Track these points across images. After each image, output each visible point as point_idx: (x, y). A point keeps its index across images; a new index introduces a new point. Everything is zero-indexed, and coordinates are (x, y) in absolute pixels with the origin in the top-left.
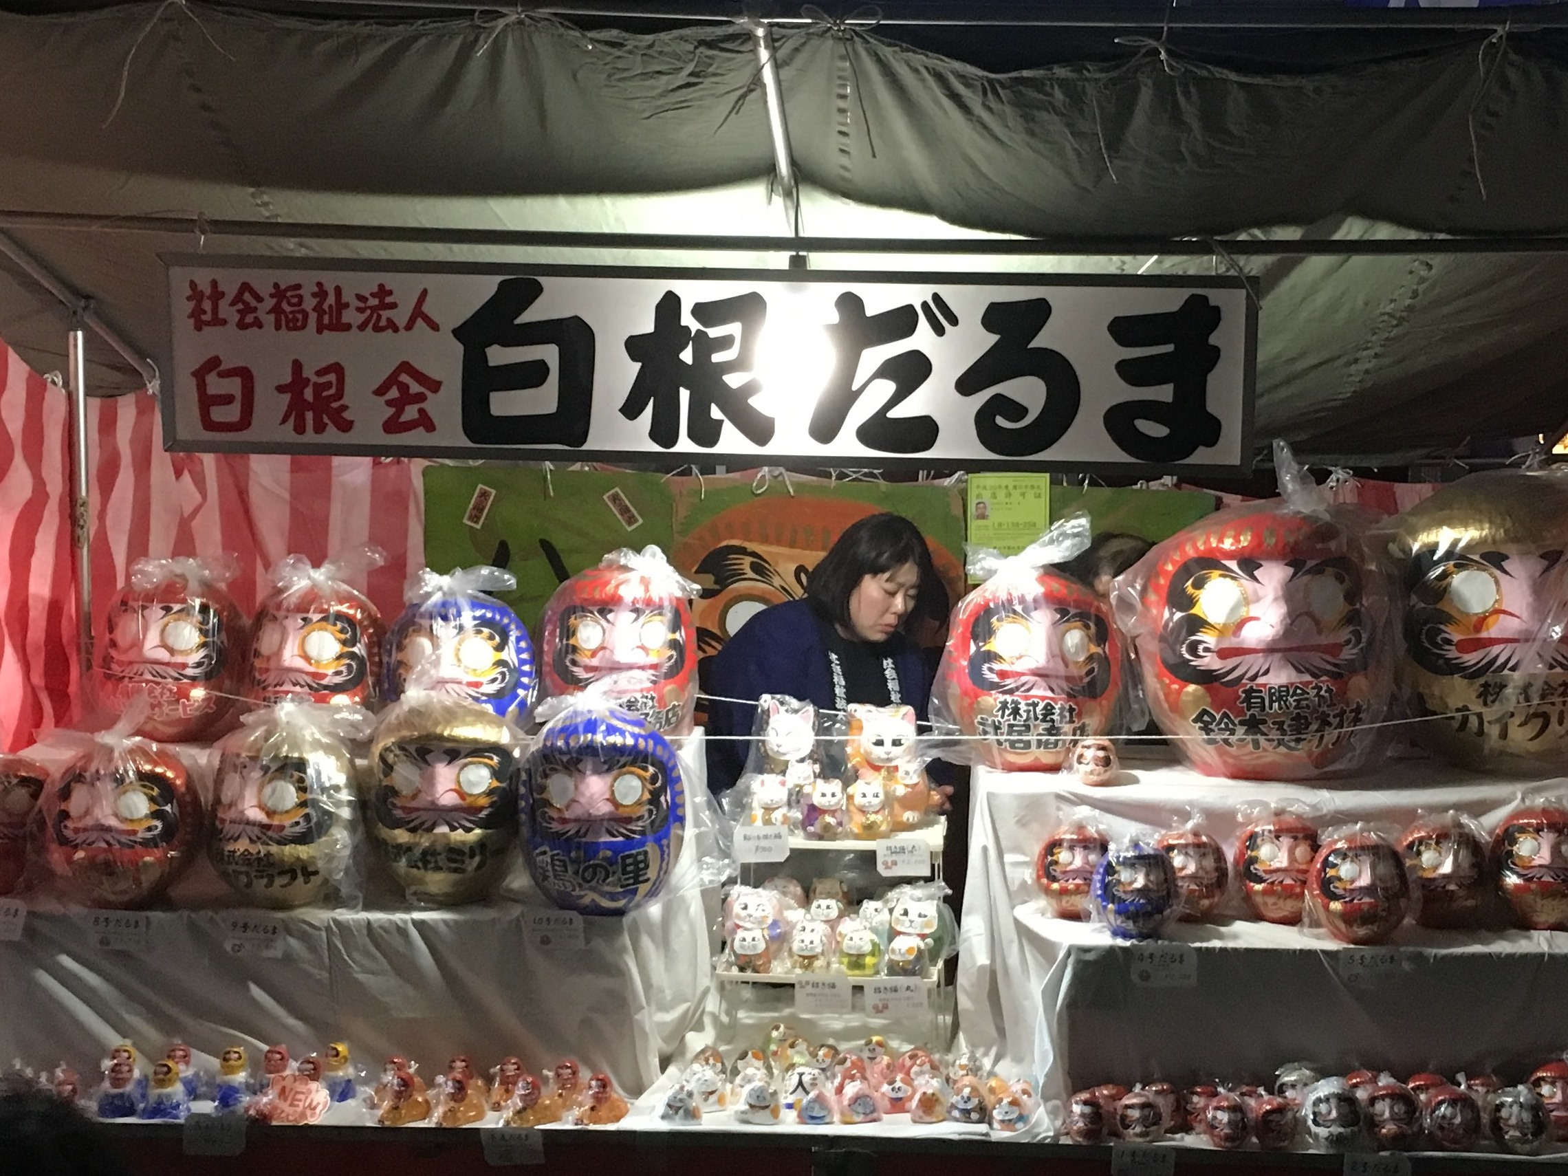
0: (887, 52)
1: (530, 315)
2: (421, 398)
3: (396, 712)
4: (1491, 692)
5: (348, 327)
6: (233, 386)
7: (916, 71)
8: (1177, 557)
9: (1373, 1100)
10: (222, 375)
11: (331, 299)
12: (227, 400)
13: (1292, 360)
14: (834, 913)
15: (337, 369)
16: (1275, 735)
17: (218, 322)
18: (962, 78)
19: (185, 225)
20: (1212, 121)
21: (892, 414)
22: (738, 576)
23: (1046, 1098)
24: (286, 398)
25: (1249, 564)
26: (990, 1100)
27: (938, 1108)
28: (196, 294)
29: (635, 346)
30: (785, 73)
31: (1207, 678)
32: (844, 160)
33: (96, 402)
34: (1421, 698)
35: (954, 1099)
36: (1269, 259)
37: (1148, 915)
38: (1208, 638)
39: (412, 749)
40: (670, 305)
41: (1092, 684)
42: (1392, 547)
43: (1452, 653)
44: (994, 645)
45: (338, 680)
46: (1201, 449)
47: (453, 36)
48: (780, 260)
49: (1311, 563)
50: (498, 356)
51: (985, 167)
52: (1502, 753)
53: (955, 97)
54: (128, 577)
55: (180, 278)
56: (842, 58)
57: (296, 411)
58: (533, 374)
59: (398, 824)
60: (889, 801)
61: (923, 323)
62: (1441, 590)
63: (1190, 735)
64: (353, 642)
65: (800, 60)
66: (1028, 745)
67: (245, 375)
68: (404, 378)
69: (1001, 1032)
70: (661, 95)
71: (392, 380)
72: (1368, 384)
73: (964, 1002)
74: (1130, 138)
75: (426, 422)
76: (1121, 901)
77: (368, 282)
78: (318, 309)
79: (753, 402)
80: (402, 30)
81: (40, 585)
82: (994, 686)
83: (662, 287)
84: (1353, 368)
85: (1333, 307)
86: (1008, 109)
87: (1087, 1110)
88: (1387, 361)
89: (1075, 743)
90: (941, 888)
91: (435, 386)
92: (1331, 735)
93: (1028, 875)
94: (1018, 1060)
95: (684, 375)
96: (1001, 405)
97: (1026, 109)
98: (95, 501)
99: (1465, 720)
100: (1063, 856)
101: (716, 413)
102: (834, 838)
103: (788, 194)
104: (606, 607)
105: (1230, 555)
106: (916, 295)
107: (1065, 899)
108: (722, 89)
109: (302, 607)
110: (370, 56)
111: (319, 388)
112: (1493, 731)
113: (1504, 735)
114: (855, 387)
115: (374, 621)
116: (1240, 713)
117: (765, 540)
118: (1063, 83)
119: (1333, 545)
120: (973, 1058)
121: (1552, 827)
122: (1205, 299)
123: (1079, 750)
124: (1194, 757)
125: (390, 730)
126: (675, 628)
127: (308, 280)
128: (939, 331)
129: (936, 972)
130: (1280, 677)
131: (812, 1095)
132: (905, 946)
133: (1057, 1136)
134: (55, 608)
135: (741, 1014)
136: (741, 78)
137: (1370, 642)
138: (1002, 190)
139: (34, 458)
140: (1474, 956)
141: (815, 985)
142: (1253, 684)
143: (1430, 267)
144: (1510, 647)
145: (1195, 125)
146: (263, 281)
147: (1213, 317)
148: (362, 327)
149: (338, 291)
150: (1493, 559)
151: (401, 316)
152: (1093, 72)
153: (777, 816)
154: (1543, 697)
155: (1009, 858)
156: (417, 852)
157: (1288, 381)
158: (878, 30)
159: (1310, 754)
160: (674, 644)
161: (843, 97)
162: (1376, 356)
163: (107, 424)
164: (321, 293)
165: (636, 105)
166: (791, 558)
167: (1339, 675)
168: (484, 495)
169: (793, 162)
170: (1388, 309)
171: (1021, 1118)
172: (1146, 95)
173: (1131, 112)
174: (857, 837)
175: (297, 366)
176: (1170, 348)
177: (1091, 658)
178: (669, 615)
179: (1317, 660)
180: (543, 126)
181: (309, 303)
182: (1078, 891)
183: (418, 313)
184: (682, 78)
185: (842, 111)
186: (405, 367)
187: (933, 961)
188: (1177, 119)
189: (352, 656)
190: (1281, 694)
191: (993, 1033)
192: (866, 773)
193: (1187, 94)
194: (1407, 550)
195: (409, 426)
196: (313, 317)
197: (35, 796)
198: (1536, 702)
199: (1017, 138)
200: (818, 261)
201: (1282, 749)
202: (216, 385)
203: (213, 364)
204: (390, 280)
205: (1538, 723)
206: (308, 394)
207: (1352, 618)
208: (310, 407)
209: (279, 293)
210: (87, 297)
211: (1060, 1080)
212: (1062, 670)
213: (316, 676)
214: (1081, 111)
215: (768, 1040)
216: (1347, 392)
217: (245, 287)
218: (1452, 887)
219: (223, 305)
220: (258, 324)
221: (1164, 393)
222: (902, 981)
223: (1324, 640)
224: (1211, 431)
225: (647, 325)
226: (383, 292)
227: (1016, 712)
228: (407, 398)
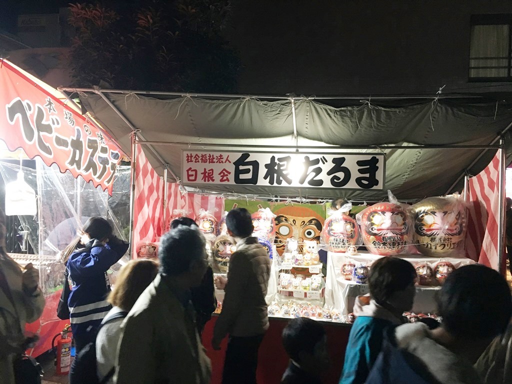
0: (316, 105)
1: (247, 160)
2: (227, 175)
3: (219, 236)
4: (433, 240)
5: (214, 162)
6: (194, 173)
7: (321, 109)
8: (369, 211)
9: (410, 318)
10: (192, 171)
11: (212, 157)
12: (192, 175)
13: (392, 175)
14: (301, 280)
15: (212, 170)
16: (389, 246)
17: (191, 161)
18: (330, 110)
19: (187, 144)
20: (378, 119)
21: (314, 179)
22: (282, 221)
23: (343, 314)
24: (203, 175)
25: (383, 212)
26: (332, 315)
27: (321, 316)
28: (188, 156)
29: (267, 166)
30: (297, 111)
31: (375, 235)
32: (306, 130)
33: (168, 183)
34: (418, 241)
35: (325, 314)
36: (390, 150)
37: (364, 279)
38: (375, 227)
39: (223, 243)
40: (273, 158)
41: (352, 235)
42: (412, 211)
43: (425, 232)
44: (332, 228)
45: (209, 232)
46: (375, 186)
47: (237, 103)
48: (294, 150)
49: (396, 213)
50: (241, 168)
51: (333, 130)
52: (435, 252)
53: (328, 114)
54: (173, 212)
55: (185, 153)
56: (308, 107)
57: (205, 177)
58: (248, 171)
59: (219, 257)
60: (311, 259)
61: (321, 162)
62: (421, 220)
63: (371, 246)
64: (212, 225)
65: (299, 108)
66: (339, 247)
67: (196, 171)
68: (224, 172)
69: (334, 303)
70: (274, 116)
71: (222, 172)
72: (406, 181)
73: (326, 297)
74: (362, 123)
75: (228, 180)
76: (358, 276)
77: (218, 154)
78: (209, 159)
79: (288, 176)
80: (227, 102)
81: (157, 215)
82: (333, 235)
83: (272, 155)
84: (404, 177)
85: (400, 163)
86: (339, 117)
87: (352, 317)
88: (411, 175)
89: (348, 247)
90: (322, 275)
91: (230, 173)
92: (400, 247)
93: (339, 271)
94: (337, 309)
95: (276, 171)
96: (336, 177)
97: (342, 116)
98: (167, 200)
99: (428, 245)
100: (346, 267)
101: (281, 178)
102: (301, 265)
103: (296, 138)
104: (259, 219)
105: (380, 211)
106: (320, 156)
107: (347, 276)
108: (285, 114)
109: (203, 218)
110: (221, 108)
111: (209, 173)
112: (433, 248)
113: (436, 248)
114: (308, 174)
115: (216, 221)
116: (381, 241)
117: (287, 215)
118: (350, 111)
119: (400, 209)
120: (328, 307)
121: (447, 265)
122: (375, 157)
123: (349, 248)
124: (372, 251)
125: (219, 239)
126: (272, 223)
127: (208, 154)
128: (324, 163)
129: (321, 291)
130: (390, 234)
131: (297, 312)
132: (315, 285)
133: (346, 322)
134: (159, 219)
135: (282, 300)
136: (288, 112)
137: (408, 229)
138: (337, 136)
139: (158, 191)
140: (431, 290)
141: (297, 292)
142: (384, 236)
143: (420, 153)
144: (437, 230)
145: (375, 120)
146: (200, 154)
147: (377, 161)
148: (217, 162)
149: (213, 156)
150: (434, 213)
151: (224, 160)
152: (356, 108)
153: (290, 261)
154: (444, 241)
155: (335, 268)
156: (223, 262)
157: (390, 180)
158: (314, 100)
159: (396, 250)
160: (271, 226)
161: (307, 115)
162: (408, 174)
163: (170, 188)
164: (210, 156)
165: (269, 118)
166: (292, 218)
167: (402, 234)
168: (236, 205)
169: (297, 131)
170: (412, 163)
171: (338, 318)
172: (366, 113)
173: (362, 118)
174: (305, 265)
175: (205, 169)
176: (369, 167)
177: (352, 231)
178: (270, 221)
179: (398, 232)
180: (251, 123)
181: (208, 158)
182: (349, 274)
183: (227, 160)
184: (277, 112)
185: (307, 119)
186: (224, 170)
187: (320, 289)
188: (371, 118)
189: (212, 227)
190: (390, 238)
191: (332, 303)
192: (307, 254)
193: (373, 113)
194: (415, 212)
195: (225, 180)
196: (208, 160)
197: (154, 250)
198: (442, 241)
199: (340, 123)
200: (300, 150)
201: (390, 249)
202: (190, 173)
203: (190, 169)
204: (223, 154)
205: (442, 246)
206: (207, 175)
207: (404, 224)
208: (207, 177)
209: (202, 156)
210: (168, 163)
211: (346, 311)
212: (346, 233)
213: (205, 231)
214: (353, 117)
215: (288, 303)
216: (402, 183)
217: (197, 155)
218: (426, 277)
219: (193, 158)
220: (198, 161)
221: (367, 175)
222: (314, 292)
223: (399, 228)
224: (377, 183)
225: (269, 162)
226: (221, 156)
227: (337, 240)
228: (224, 175)
